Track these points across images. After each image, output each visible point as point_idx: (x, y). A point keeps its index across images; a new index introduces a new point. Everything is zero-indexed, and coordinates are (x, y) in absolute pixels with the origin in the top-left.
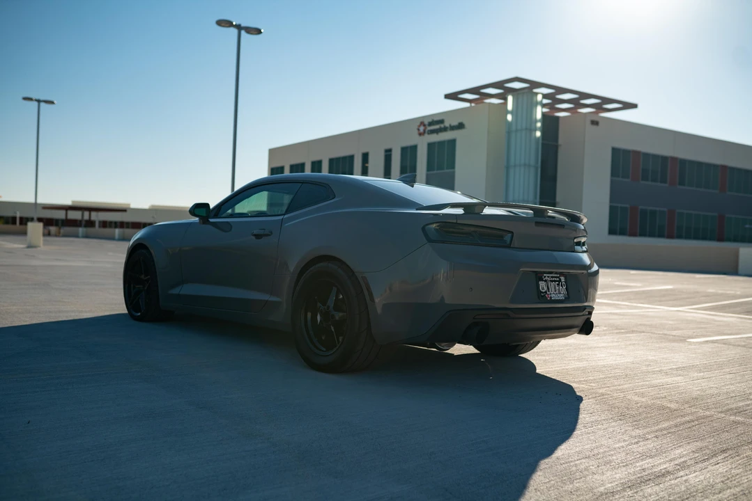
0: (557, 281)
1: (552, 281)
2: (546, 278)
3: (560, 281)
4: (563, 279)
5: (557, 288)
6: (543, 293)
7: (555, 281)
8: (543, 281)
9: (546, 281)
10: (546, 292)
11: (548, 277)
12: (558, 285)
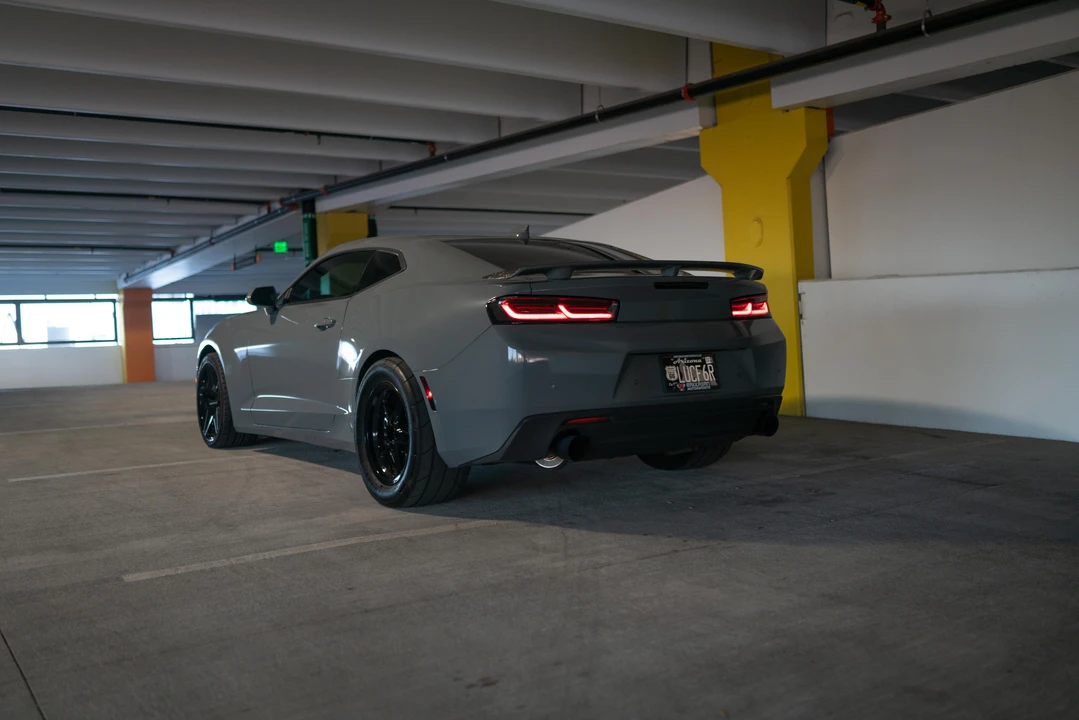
0: (698, 364)
1: (689, 365)
2: (679, 361)
3: (704, 362)
4: (708, 360)
5: (698, 373)
6: (672, 382)
7: (694, 364)
8: (672, 365)
9: (677, 365)
10: (678, 380)
11: (682, 359)
12: (701, 369)
